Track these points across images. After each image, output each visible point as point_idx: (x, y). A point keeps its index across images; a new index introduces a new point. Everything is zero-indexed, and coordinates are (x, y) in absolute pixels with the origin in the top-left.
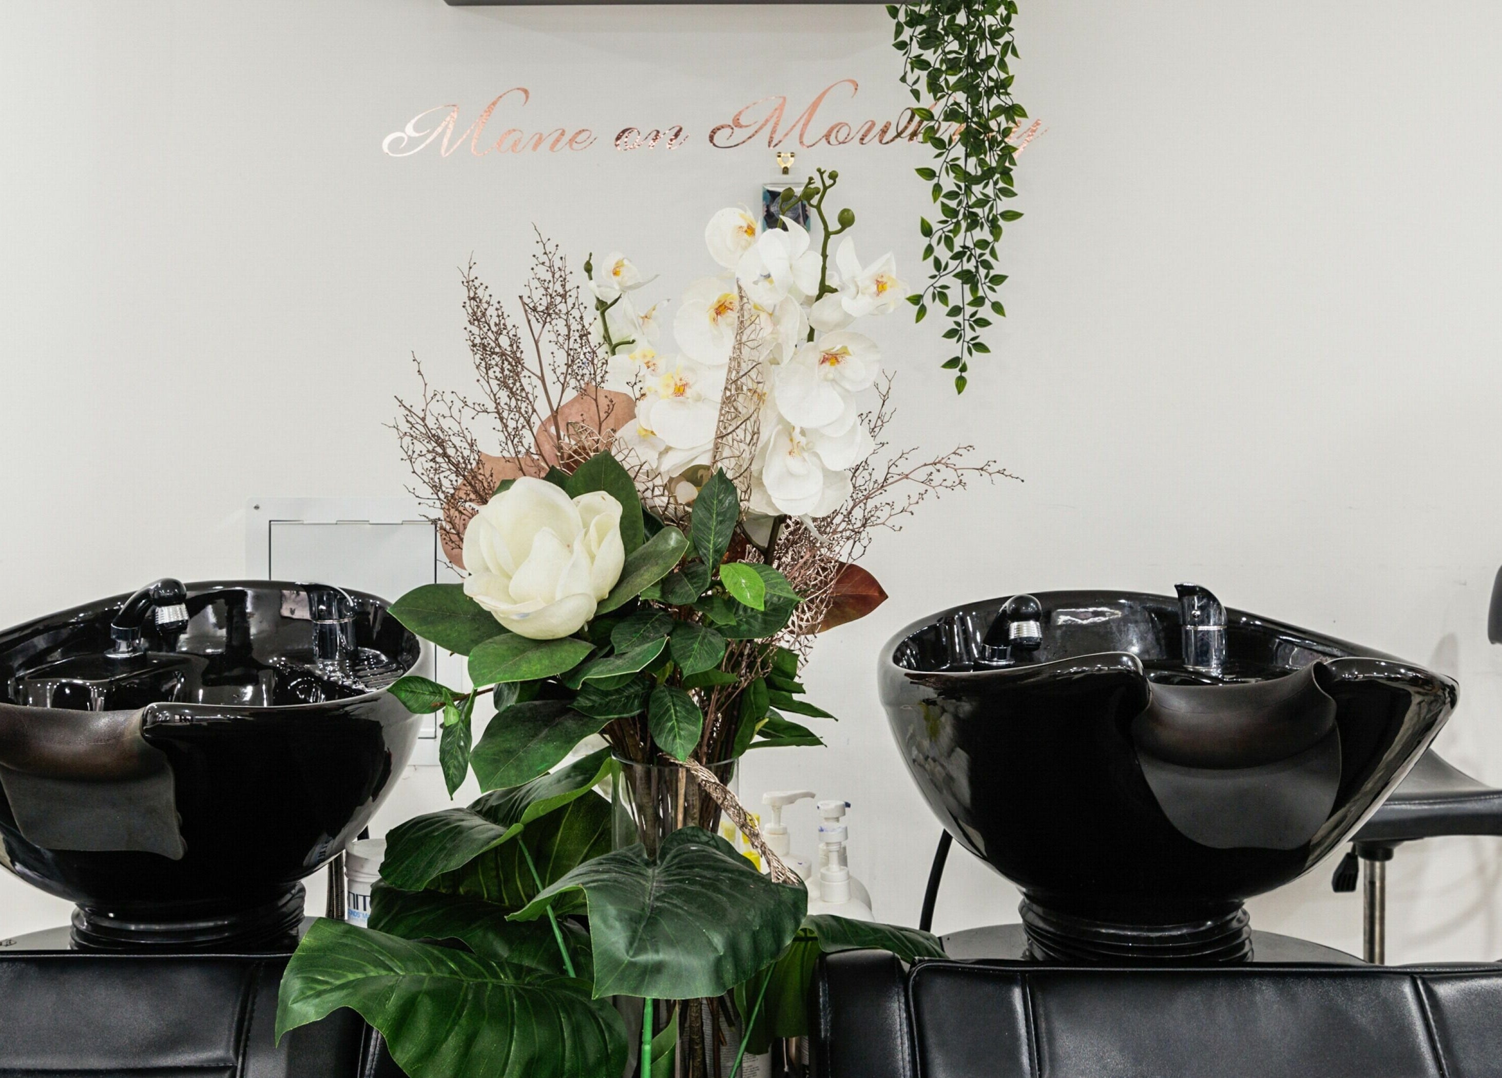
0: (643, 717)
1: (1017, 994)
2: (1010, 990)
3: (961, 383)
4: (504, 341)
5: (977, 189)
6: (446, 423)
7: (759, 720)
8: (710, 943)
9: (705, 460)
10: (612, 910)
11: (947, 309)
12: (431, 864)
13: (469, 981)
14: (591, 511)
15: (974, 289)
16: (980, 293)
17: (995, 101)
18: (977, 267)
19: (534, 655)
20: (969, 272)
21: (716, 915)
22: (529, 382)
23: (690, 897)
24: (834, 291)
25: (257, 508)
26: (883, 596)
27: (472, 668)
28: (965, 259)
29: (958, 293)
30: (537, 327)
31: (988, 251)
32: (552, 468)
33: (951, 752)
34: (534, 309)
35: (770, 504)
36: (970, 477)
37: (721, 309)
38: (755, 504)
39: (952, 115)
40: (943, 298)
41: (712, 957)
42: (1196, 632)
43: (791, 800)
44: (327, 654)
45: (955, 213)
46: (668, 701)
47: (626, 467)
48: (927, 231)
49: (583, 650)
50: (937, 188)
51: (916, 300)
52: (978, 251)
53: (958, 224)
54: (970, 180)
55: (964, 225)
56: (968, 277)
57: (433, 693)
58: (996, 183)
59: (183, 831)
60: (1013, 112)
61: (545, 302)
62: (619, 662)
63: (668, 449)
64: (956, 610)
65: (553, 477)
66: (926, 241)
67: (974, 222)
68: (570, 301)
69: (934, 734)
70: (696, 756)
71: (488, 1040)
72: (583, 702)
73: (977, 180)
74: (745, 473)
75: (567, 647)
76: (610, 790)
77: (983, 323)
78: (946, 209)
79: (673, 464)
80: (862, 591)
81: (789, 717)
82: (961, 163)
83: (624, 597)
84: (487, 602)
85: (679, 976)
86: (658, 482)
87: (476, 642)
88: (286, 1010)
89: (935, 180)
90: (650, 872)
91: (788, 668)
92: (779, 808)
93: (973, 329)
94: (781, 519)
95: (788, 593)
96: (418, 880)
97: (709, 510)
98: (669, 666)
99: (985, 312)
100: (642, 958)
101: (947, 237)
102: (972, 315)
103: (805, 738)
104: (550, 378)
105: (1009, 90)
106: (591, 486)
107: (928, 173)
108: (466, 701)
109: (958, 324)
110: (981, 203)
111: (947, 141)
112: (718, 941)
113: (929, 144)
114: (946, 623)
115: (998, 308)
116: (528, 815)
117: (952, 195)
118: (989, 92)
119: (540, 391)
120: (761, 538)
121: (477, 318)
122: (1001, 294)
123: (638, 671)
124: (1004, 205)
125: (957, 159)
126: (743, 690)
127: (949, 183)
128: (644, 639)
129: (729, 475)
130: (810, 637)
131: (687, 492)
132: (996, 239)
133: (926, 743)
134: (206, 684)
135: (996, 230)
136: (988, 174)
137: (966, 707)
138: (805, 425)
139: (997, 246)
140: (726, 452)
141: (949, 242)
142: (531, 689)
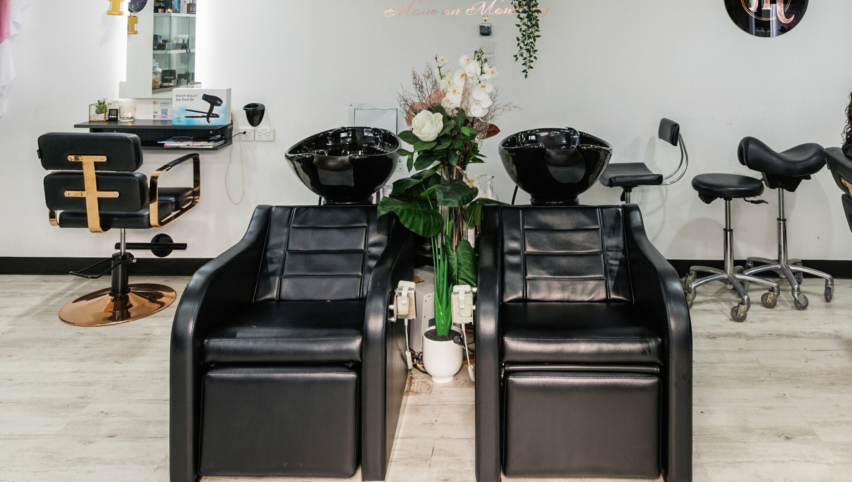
0: (447, 156)
1: (521, 211)
2: (519, 211)
3: (526, 76)
4: (420, 83)
5: (530, 29)
6: (407, 97)
7: (471, 157)
8: (458, 198)
9: (459, 106)
10: (440, 191)
11: (523, 58)
12: (404, 187)
13: (413, 209)
14: (437, 116)
15: (530, 53)
16: (531, 54)
17: (534, 9)
18: (530, 48)
19: (426, 145)
20: (528, 49)
21: (460, 193)
22: (425, 91)
23: (455, 190)
24: (484, 73)
25: (351, 105)
26: (499, 131)
27: (414, 147)
28: (527, 46)
29: (526, 54)
30: (426, 79)
31: (533, 44)
32: (429, 108)
33: (512, 165)
34: (426, 76)
35: (472, 115)
36: (512, 108)
37: (462, 76)
38: (469, 115)
39: (524, 12)
40: (522, 55)
41: (459, 200)
42: (573, 138)
43: (481, 176)
44: (377, 144)
45: (525, 35)
46: (452, 153)
47: (444, 107)
48: (518, 39)
49: (435, 144)
50: (521, 29)
51: (515, 56)
52: (531, 44)
53: (526, 38)
54: (529, 27)
55: (527, 38)
56: (528, 50)
57: (406, 152)
58: (535, 28)
59: (354, 181)
60: (538, 11)
61: (428, 75)
62: (442, 146)
63: (452, 103)
64: (519, 133)
65: (429, 109)
66: (518, 42)
67: (529, 37)
68: (433, 75)
69: (509, 161)
70: (458, 165)
71: (417, 219)
72: (435, 154)
73: (530, 27)
74: (467, 108)
75: (432, 143)
76: (440, 173)
77: (532, 61)
78: (523, 34)
79: (453, 106)
80: (495, 130)
81: (478, 157)
82: (526, 23)
83: (443, 133)
84: (417, 135)
85: (453, 203)
86: (450, 110)
87: (414, 142)
88: (379, 212)
89: (520, 27)
90: (448, 187)
91: (476, 147)
92: (479, 178)
93: (529, 63)
94: (474, 118)
95: (474, 132)
96: (402, 191)
97: (460, 116)
98: (452, 147)
99: (532, 59)
100: (446, 200)
101: (523, 41)
102: (529, 59)
103: (481, 161)
104: (429, 90)
105: (537, 6)
106: (437, 112)
107: (518, 26)
108: (412, 154)
109: (526, 62)
110: (531, 33)
111: (523, 18)
112: (460, 198)
113: (519, 19)
114: (516, 136)
115: (535, 58)
116: (424, 178)
117: (524, 31)
118: (533, 7)
119: (427, 92)
120: (471, 120)
121: (415, 78)
122: (536, 54)
123: (445, 148)
124: (536, 34)
125: (525, 22)
126: (468, 151)
127: (524, 28)
128: (447, 141)
129: (464, 109)
130: (483, 140)
131: (456, 112)
132: (535, 42)
133: (507, 163)
134: (350, 150)
135: (535, 40)
136: (533, 26)
137: (514, 154)
138: (478, 100)
139: (535, 43)
140: (463, 105)
141: (524, 42)
142: (426, 152)
